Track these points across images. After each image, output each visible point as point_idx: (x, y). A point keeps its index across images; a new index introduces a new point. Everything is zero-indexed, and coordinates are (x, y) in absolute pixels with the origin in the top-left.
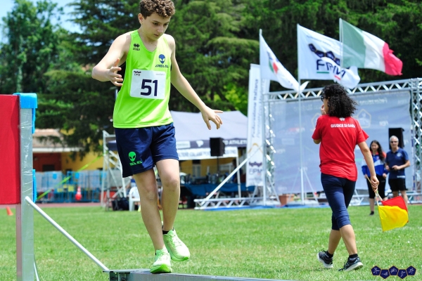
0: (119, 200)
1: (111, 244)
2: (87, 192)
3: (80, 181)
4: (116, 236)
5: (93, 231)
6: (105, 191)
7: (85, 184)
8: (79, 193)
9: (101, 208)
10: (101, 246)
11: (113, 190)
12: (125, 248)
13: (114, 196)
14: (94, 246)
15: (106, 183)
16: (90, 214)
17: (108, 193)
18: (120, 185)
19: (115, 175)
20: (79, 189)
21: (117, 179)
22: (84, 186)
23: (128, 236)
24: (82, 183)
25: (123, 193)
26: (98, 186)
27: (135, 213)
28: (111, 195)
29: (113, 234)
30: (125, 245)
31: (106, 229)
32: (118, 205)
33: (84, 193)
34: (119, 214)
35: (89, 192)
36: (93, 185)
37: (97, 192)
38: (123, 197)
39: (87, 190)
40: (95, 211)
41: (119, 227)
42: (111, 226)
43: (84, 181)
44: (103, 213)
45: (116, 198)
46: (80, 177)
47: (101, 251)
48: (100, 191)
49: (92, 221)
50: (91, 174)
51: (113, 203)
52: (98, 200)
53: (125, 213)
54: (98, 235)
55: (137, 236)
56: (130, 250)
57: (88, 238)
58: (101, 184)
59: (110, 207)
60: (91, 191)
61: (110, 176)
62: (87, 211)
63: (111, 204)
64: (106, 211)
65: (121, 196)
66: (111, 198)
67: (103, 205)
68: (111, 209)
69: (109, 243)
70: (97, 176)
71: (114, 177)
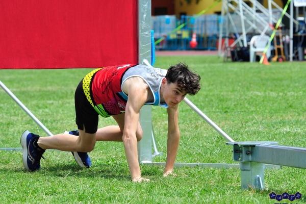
0: (239, 49)
1: (231, 104)
2: (203, 38)
3: (195, 27)
4: (236, 93)
5: (211, 87)
6: (224, 38)
7: (201, 29)
8: (194, 40)
9: (219, 57)
10: (221, 106)
11: (233, 37)
12: (247, 108)
13: (233, 45)
14: (213, 107)
15: (224, 29)
16: (207, 65)
17: (227, 41)
18: (239, 31)
19: (234, 20)
20: (194, 36)
21: (236, 25)
22: (199, 32)
23: (250, 94)
24: (197, 29)
25: (242, 41)
26: (215, 32)
27: (256, 65)
28: (230, 43)
29: (233, 91)
30: (247, 105)
31: (225, 85)
32: (238, 55)
33: (199, 39)
34: (239, 66)
35: (205, 39)
36: (210, 31)
37: (215, 39)
38: (244, 47)
39: (203, 35)
40: (212, 62)
41: (240, 82)
42: (230, 80)
43: (200, 26)
44: (222, 64)
45: (235, 47)
46: (196, 22)
47: (221, 112)
48: (218, 38)
49: (210, 74)
50: (208, 19)
51: (233, 53)
52: (215, 48)
53: (245, 64)
54: (216, 92)
55: (259, 94)
56: (252, 111)
57: (206, 96)
58: (218, 30)
59: (228, 57)
60: (208, 38)
61: (229, 22)
62: (204, 61)
63: (229, 55)
64: (224, 62)
65: (241, 45)
66: (229, 47)
67: (221, 54)
68: (230, 60)
69: (229, 103)
70: (214, 21)
71: (233, 23)
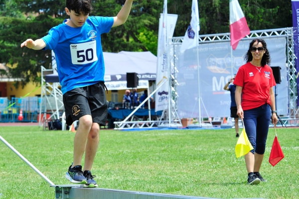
0: (54, 121)
1: (50, 160)
2: (27, 114)
3: (22, 105)
4: (53, 152)
5: (34, 148)
6: (43, 113)
7: (26, 107)
8: (21, 115)
9: (39, 127)
10: (43, 161)
11: (49, 113)
12: (62, 163)
13: (49, 118)
14: (37, 161)
15: (43, 107)
16: (31, 133)
17: (45, 115)
18: (54, 109)
19: (50, 101)
20: (21, 112)
21: (52, 104)
22: (25, 109)
23: (63, 152)
24: (23, 107)
25: (56, 115)
26: (36, 109)
27: (67, 132)
28: (47, 117)
29: (52, 150)
30: (62, 160)
31: (45, 146)
32: (53, 125)
33: (25, 114)
34: (54, 133)
35: (29, 114)
36: (32, 109)
37: (36, 114)
38: (57, 120)
39: (27, 112)
40: (35, 130)
41: (55, 144)
42: (49, 143)
43: (25, 105)
44: (41, 132)
45: (51, 120)
46: (22, 102)
47: (43, 165)
48: (39, 113)
49: (33, 139)
50: (31, 100)
51: (49, 124)
52: (36, 121)
53: (59, 132)
54: (39, 151)
55: (70, 153)
56: (66, 165)
57: (32, 154)
58: (39, 107)
59: (46, 127)
60: (31, 113)
61: (47, 101)
62: (28, 130)
63: (47, 125)
64: (43, 130)
65: (55, 118)
66: (47, 119)
67: (41, 125)
68: (48, 129)
69: (49, 159)
70: (36, 101)
71: (49, 103)
